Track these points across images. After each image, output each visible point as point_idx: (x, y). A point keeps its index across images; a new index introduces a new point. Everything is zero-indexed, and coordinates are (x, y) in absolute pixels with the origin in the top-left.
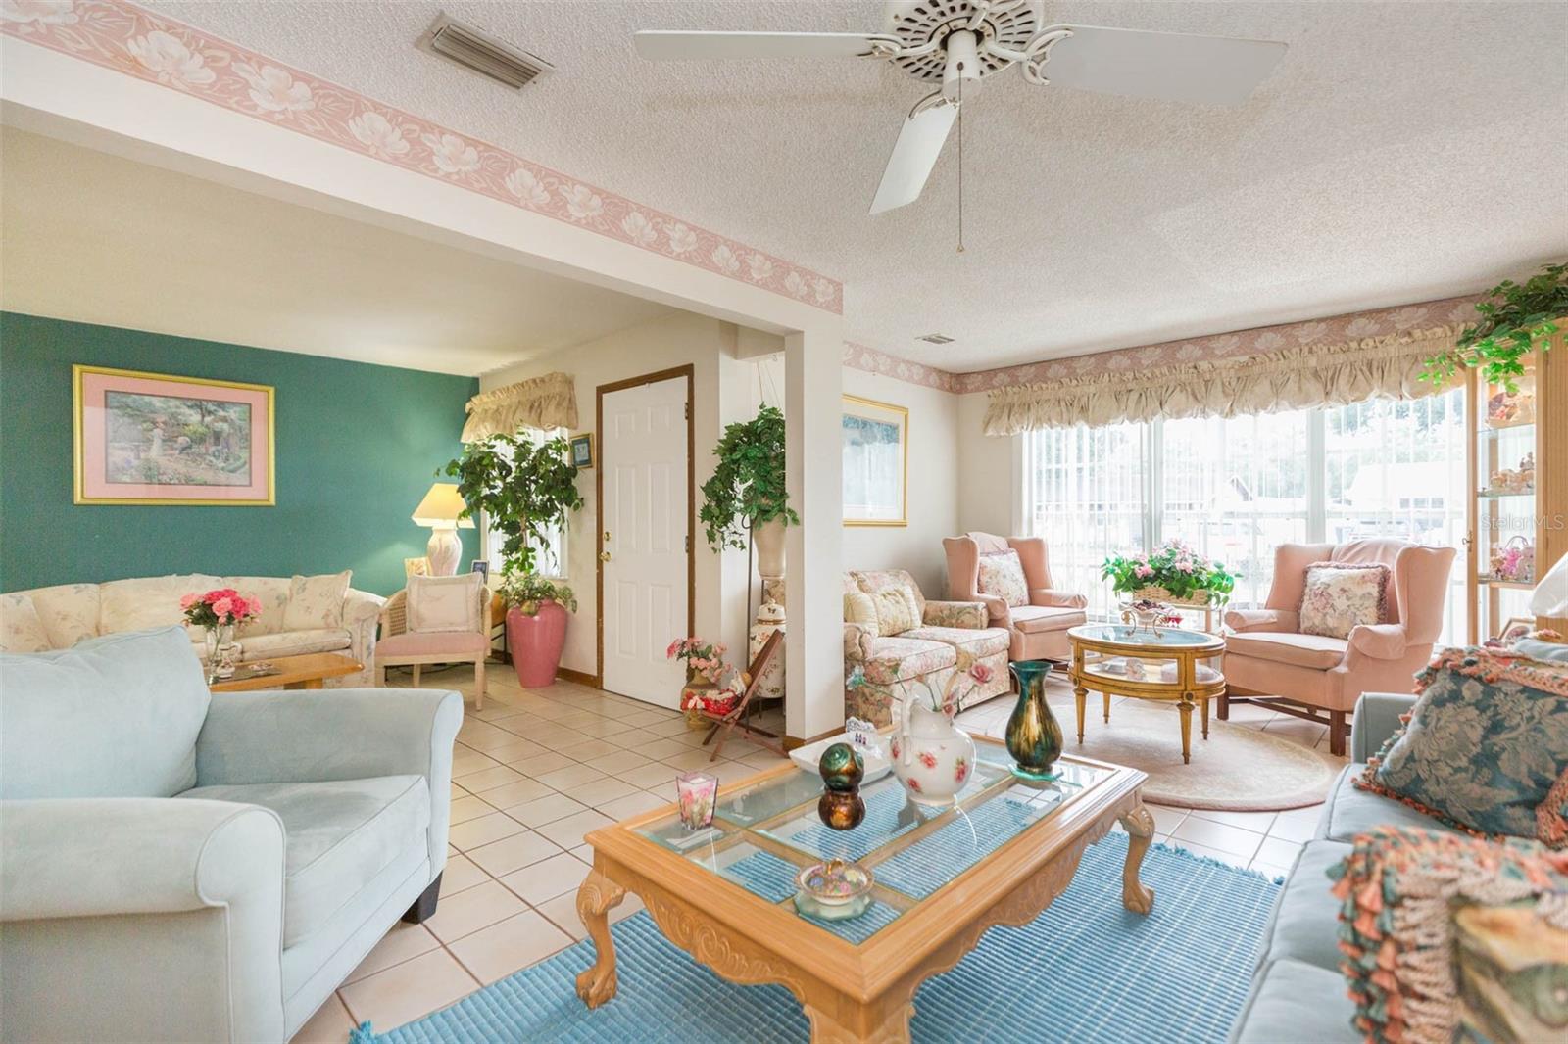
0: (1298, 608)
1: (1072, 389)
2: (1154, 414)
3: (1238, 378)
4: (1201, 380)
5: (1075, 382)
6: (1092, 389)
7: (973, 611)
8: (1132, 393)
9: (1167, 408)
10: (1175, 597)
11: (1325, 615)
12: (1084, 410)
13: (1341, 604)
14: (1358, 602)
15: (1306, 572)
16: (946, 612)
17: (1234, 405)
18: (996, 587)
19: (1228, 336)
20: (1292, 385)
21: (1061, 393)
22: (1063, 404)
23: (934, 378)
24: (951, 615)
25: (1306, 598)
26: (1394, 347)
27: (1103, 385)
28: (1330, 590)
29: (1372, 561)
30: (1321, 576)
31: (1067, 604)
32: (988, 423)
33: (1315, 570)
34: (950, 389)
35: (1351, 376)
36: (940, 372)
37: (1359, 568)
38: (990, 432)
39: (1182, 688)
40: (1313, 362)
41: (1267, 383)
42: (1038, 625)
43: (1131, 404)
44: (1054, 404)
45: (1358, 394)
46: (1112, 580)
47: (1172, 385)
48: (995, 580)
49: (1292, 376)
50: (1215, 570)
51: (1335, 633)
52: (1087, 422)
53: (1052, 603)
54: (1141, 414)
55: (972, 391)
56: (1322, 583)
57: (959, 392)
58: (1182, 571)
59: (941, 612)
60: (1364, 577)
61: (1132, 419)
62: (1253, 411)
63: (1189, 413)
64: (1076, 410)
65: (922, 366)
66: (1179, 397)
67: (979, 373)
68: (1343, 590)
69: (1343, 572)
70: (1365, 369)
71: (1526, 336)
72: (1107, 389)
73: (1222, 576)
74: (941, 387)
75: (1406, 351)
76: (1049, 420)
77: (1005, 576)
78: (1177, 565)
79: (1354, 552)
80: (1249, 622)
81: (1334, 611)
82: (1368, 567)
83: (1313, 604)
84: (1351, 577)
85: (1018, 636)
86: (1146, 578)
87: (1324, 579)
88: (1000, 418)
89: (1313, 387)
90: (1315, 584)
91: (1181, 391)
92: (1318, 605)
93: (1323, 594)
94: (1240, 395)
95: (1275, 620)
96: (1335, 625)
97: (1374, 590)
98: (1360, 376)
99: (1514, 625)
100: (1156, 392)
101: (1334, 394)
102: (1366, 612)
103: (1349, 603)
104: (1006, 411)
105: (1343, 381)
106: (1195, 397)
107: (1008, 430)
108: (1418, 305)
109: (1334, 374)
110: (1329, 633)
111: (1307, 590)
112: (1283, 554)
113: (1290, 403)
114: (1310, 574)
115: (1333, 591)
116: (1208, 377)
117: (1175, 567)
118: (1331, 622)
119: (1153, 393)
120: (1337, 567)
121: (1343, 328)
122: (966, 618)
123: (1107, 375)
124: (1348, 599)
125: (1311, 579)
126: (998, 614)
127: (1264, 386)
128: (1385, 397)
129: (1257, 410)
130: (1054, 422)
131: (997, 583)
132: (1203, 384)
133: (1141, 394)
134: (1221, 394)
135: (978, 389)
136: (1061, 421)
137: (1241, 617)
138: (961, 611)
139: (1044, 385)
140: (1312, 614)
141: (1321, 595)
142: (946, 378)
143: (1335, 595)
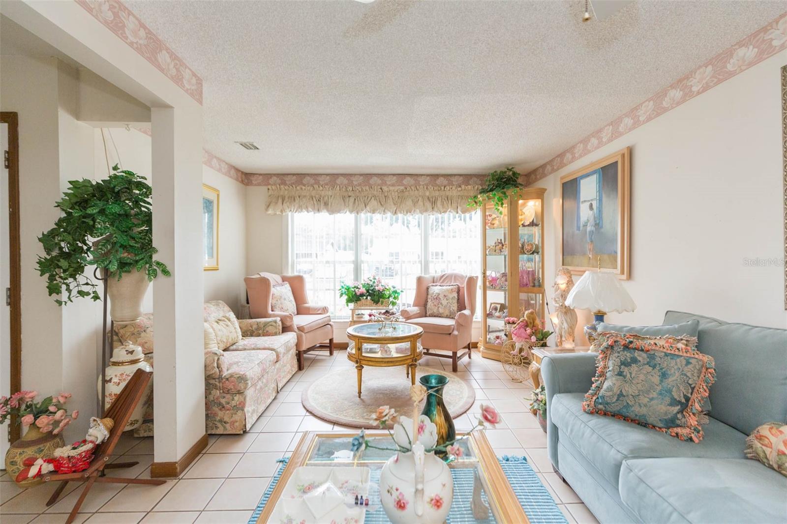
0: (425, 305)
1: (319, 191)
2: (362, 210)
3: (399, 197)
4: (383, 195)
5: (321, 188)
6: (330, 193)
7: (274, 324)
8: (350, 198)
9: (368, 208)
10: (375, 304)
11: (438, 307)
12: (326, 204)
13: (444, 302)
14: (451, 301)
15: (428, 289)
16: (255, 327)
17: (397, 210)
18: (280, 306)
19: (392, 176)
20: (420, 203)
21: (314, 193)
22: (314, 199)
23: (233, 172)
24: (258, 328)
25: (429, 300)
26: (454, 192)
27: (336, 192)
28: (440, 296)
29: (451, 283)
30: (435, 290)
31: (319, 312)
32: (268, 206)
33: (431, 287)
34: (242, 182)
35: (441, 202)
36: (237, 170)
37: (449, 286)
38: (270, 212)
40: (427, 194)
41: (410, 200)
42: (311, 327)
43: (351, 204)
44: (309, 199)
45: (444, 210)
46: (345, 297)
47: (370, 196)
48: (279, 302)
49: (420, 199)
50: (392, 289)
51: (442, 315)
52: (328, 211)
53: (311, 313)
54: (356, 210)
55: (256, 185)
56: (436, 293)
57: (247, 184)
58: (378, 290)
59: (251, 327)
60: (452, 290)
61: (351, 212)
62: (405, 213)
63: (378, 212)
64: (322, 204)
65: (227, 163)
66: (374, 203)
67: (260, 175)
68: (445, 296)
69: (444, 288)
70: (446, 199)
71: (505, 193)
72: (338, 194)
73: (395, 292)
74: (237, 180)
75: (459, 193)
76: (307, 207)
77: (285, 299)
78: (376, 288)
79: (444, 279)
80: (411, 314)
81: (442, 305)
82: (452, 285)
83: (433, 303)
84: (448, 290)
85: (301, 336)
86: (362, 295)
87: (437, 291)
88: (276, 203)
89: (428, 205)
90: (433, 294)
91: (375, 200)
92: (435, 303)
93: (437, 298)
94: (400, 204)
95: (419, 312)
96: (443, 312)
97: (456, 295)
98: (445, 203)
99: (493, 305)
100: (362, 199)
101: (436, 209)
102: (454, 305)
103: (447, 302)
104: (280, 201)
105: (439, 203)
106: (381, 204)
107: (282, 211)
108: (460, 175)
109: (435, 200)
110: (440, 315)
111: (429, 296)
112: (420, 280)
113: (420, 211)
114: (430, 289)
115: (441, 296)
116: (386, 195)
117: (375, 289)
118: (441, 311)
119: (361, 199)
120: (440, 286)
121: (435, 180)
122: (270, 329)
123: (338, 186)
124: (447, 300)
125: (431, 291)
126: (288, 324)
127: (409, 203)
128: (452, 212)
129: (407, 213)
130: (310, 209)
131: (281, 304)
132: (384, 197)
133: (355, 199)
134: (392, 203)
135: (259, 185)
136: (314, 209)
137: (408, 312)
138: (266, 324)
139: (304, 187)
140: (433, 307)
141: (436, 299)
142: (240, 174)
143: (442, 298)
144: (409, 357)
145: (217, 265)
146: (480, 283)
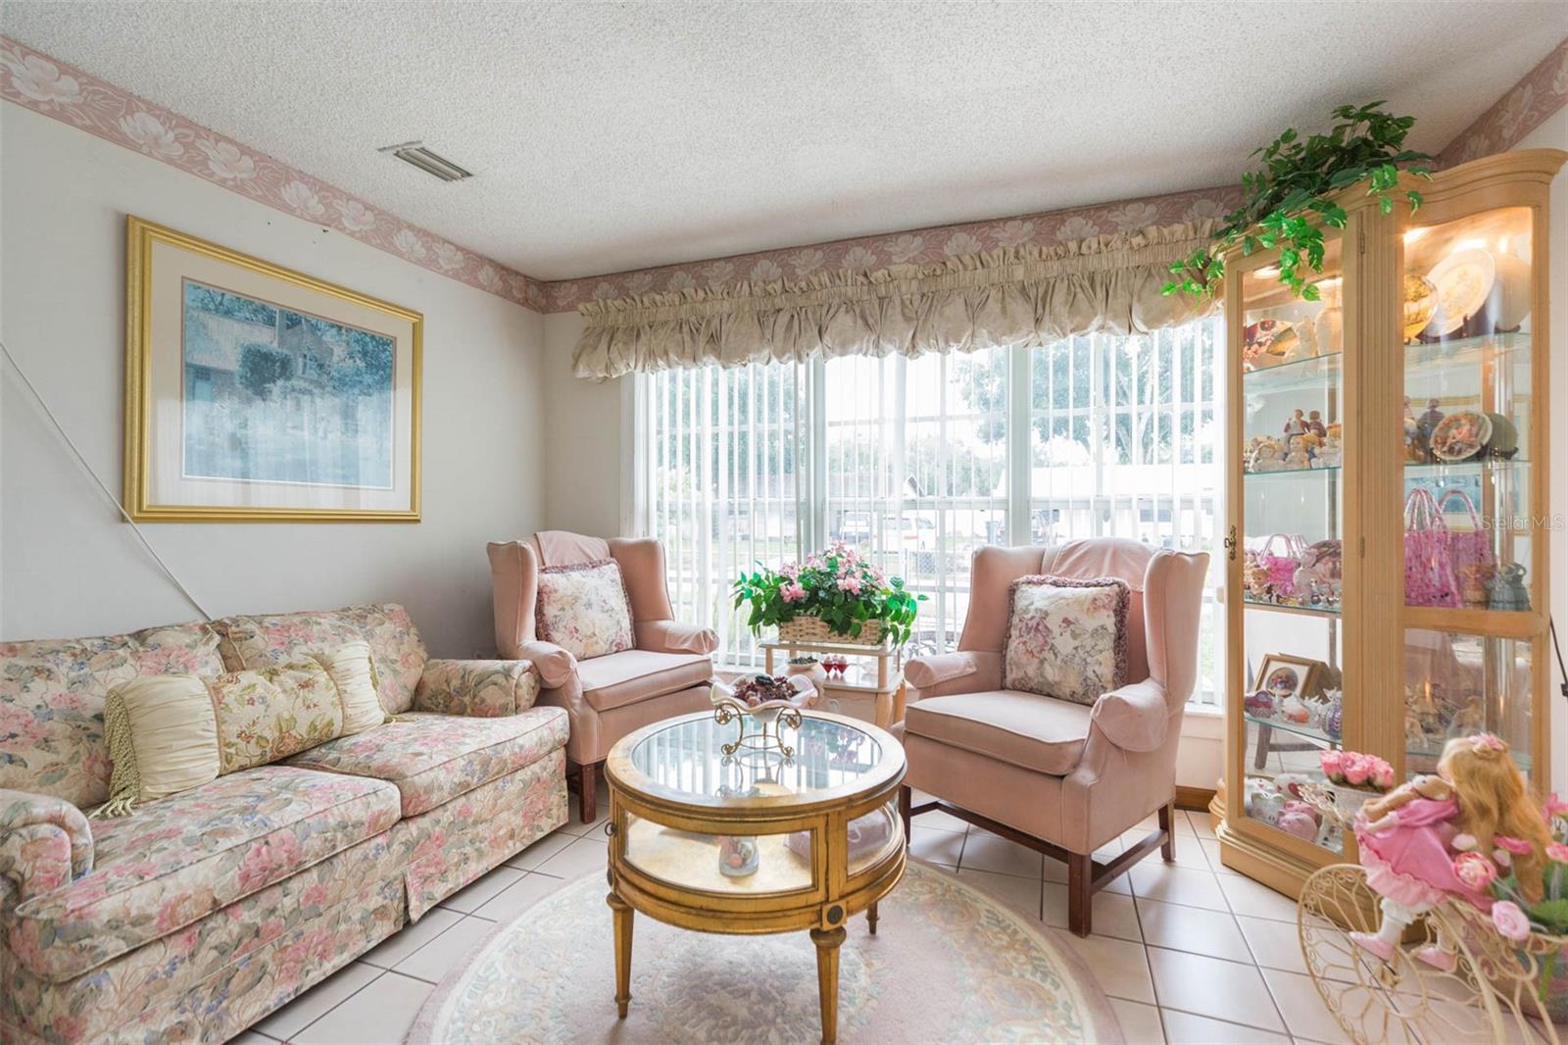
0: (1002, 648)
1: (698, 305)
2: (811, 347)
3: (923, 295)
4: (874, 296)
5: (701, 294)
6: (726, 307)
7: (500, 679)
8: (781, 313)
9: (827, 338)
10: (836, 632)
11: (1042, 662)
12: (714, 340)
13: (1064, 643)
14: (1089, 642)
15: (1012, 591)
16: (455, 683)
17: (918, 335)
18: (572, 624)
19: (908, 237)
20: (993, 306)
21: (684, 311)
22: (685, 329)
23: (485, 274)
24: (463, 690)
25: (1014, 633)
26: (1120, 258)
27: (741, 301)
28: (1049, 622)
29: (1098, 576)
30: (1036, 597)
31: (685, 646)
32: (579, 356)
33: (1024, 588)
34: (525, 302)
35: (1068, 293)
36: (503, 270)
37: (1087, 586)
38: (582, 373)
39: (819, 896)
40: (1019, 273)
41: (960, 302)
42: (625, 694)
43: (780, 332)
44: (673, 330)
45: (1077, 320)
46: (748, 607)
47: (836, 302)
48: (569, 613)
49: (993, 293)
50: (892, 589)
51: (1056, 692)
52: (719, 357)
54: (792, 345)
55: (564, 310)
56: (1036, 610)
57: (544, 310)
58: (846, 591)
59: (448, 682)
60: (1095, 600)
61: (780, 354)
62: (942, 344)
63: (856, 347)
64: (702, 339)
65: (459, 248)
66: (844, 320)
67: (573, 281)
68: (1067, 621)
69: (1068, 591)
70: (1086, 283)
71: (1330, 205)
72: (747, 308)
73: (901, 599)
74: (505, 294)
75: (1136, 259)
76: (666, 353)
77: (589, 605)
78: (840, 582)
79: (1077, 558)
80: (939, 677)
81: (1055, 654)
82: (1098, 585)
83: (1025, 643)
84: (1078, 601)
85: (585, 720)
86: (796, 604)
87: (1039, 604)
88: (595, 348)
89: (1020, 309)
90: (1026, 611)
91: (847, 312)
92: (1032, 645)
93: (1039, 626)
94: (925, 321)
95: (974, 670)
96: (1057, 679)
97: (1109, 620)
98: (1080, 296)
99: (1274, 666)
100: (814, 313)
101: (1047, 321)
102: (1100, 658)
103: (1077, 643)
104: (605, 339)
105: (1059, 298)
106: (867, 324)
107: (607, 369)
108: (1145, 200)
109: (1046, 292)
110: (1046, 689)
111: (1015, 620)
112: (983, 563)
113: (990, 333)
114: (1018, 594)
115: (1054, 623)
116: (882, 291)
117: (837, 586)
118: (1051, 674)
119: (810, 315)
120: (1055, 584)
121: (1053, 230)
122: (490, 695)
123: (746, 283)
124: (1075, 636)
125: (1021, 602)
126: (553, 681)
127: (956, 309)
128: (1110, 329)
129: (947, 342)
130: (673, 357)
131: (575, 618)
132: (876, 303)
133: (793, 316)
134: (899, 317)
135: (571, 307)
136: (682, 355)
137: (928, 670)
138: (483, 679)
139: (658, 298)
140: (1024, 660)
141: (1037, 629)
142: (516, 283)
143: (1056, 631)
144: (801, 901)
145: (413, 507)
146: (1215, 578)
